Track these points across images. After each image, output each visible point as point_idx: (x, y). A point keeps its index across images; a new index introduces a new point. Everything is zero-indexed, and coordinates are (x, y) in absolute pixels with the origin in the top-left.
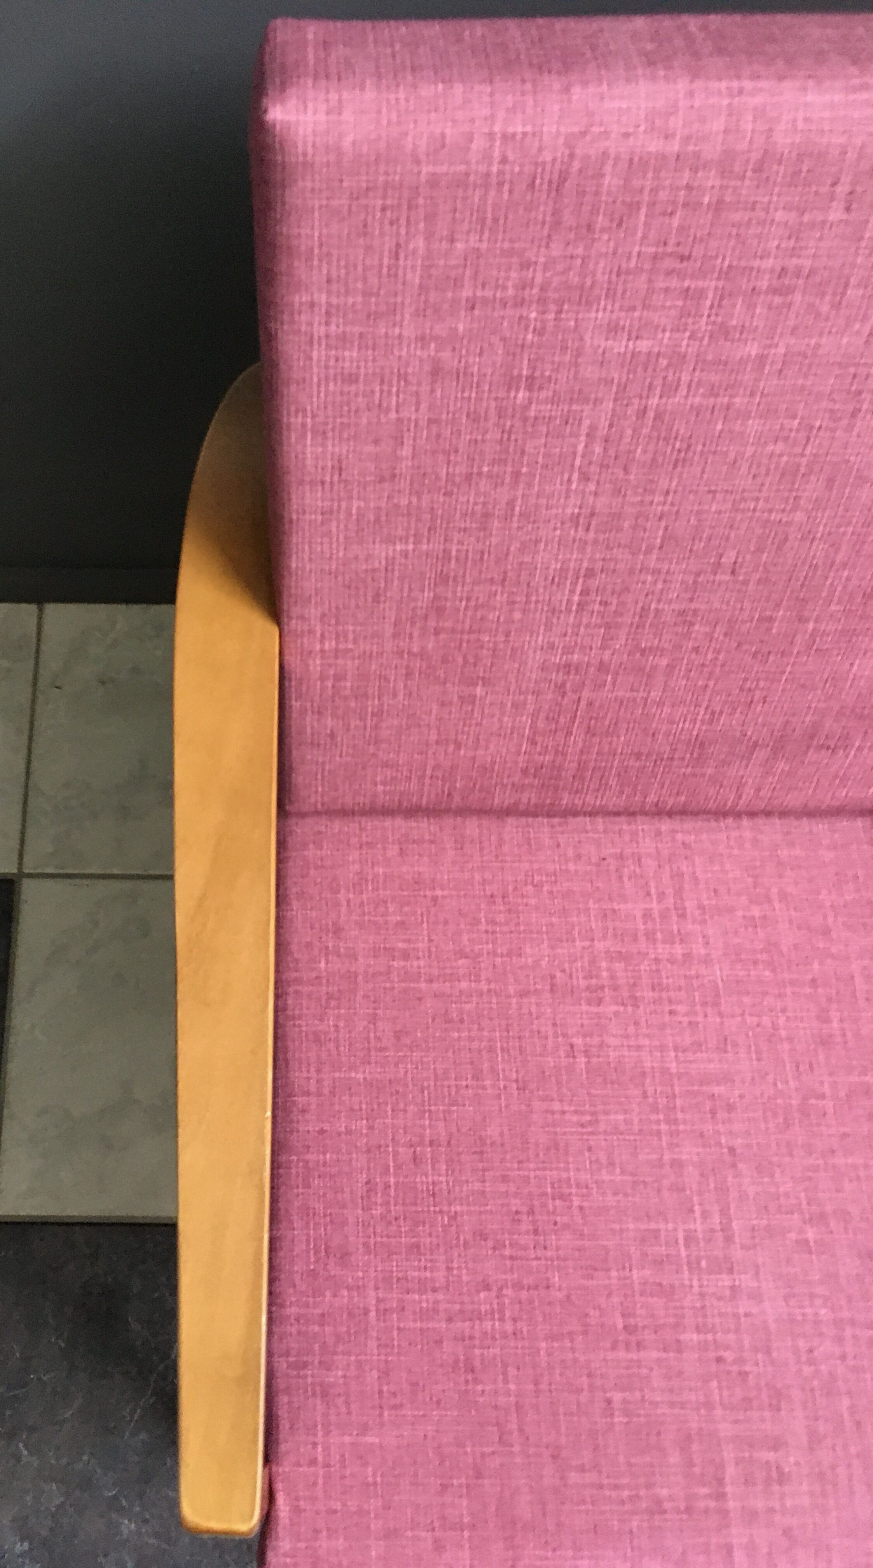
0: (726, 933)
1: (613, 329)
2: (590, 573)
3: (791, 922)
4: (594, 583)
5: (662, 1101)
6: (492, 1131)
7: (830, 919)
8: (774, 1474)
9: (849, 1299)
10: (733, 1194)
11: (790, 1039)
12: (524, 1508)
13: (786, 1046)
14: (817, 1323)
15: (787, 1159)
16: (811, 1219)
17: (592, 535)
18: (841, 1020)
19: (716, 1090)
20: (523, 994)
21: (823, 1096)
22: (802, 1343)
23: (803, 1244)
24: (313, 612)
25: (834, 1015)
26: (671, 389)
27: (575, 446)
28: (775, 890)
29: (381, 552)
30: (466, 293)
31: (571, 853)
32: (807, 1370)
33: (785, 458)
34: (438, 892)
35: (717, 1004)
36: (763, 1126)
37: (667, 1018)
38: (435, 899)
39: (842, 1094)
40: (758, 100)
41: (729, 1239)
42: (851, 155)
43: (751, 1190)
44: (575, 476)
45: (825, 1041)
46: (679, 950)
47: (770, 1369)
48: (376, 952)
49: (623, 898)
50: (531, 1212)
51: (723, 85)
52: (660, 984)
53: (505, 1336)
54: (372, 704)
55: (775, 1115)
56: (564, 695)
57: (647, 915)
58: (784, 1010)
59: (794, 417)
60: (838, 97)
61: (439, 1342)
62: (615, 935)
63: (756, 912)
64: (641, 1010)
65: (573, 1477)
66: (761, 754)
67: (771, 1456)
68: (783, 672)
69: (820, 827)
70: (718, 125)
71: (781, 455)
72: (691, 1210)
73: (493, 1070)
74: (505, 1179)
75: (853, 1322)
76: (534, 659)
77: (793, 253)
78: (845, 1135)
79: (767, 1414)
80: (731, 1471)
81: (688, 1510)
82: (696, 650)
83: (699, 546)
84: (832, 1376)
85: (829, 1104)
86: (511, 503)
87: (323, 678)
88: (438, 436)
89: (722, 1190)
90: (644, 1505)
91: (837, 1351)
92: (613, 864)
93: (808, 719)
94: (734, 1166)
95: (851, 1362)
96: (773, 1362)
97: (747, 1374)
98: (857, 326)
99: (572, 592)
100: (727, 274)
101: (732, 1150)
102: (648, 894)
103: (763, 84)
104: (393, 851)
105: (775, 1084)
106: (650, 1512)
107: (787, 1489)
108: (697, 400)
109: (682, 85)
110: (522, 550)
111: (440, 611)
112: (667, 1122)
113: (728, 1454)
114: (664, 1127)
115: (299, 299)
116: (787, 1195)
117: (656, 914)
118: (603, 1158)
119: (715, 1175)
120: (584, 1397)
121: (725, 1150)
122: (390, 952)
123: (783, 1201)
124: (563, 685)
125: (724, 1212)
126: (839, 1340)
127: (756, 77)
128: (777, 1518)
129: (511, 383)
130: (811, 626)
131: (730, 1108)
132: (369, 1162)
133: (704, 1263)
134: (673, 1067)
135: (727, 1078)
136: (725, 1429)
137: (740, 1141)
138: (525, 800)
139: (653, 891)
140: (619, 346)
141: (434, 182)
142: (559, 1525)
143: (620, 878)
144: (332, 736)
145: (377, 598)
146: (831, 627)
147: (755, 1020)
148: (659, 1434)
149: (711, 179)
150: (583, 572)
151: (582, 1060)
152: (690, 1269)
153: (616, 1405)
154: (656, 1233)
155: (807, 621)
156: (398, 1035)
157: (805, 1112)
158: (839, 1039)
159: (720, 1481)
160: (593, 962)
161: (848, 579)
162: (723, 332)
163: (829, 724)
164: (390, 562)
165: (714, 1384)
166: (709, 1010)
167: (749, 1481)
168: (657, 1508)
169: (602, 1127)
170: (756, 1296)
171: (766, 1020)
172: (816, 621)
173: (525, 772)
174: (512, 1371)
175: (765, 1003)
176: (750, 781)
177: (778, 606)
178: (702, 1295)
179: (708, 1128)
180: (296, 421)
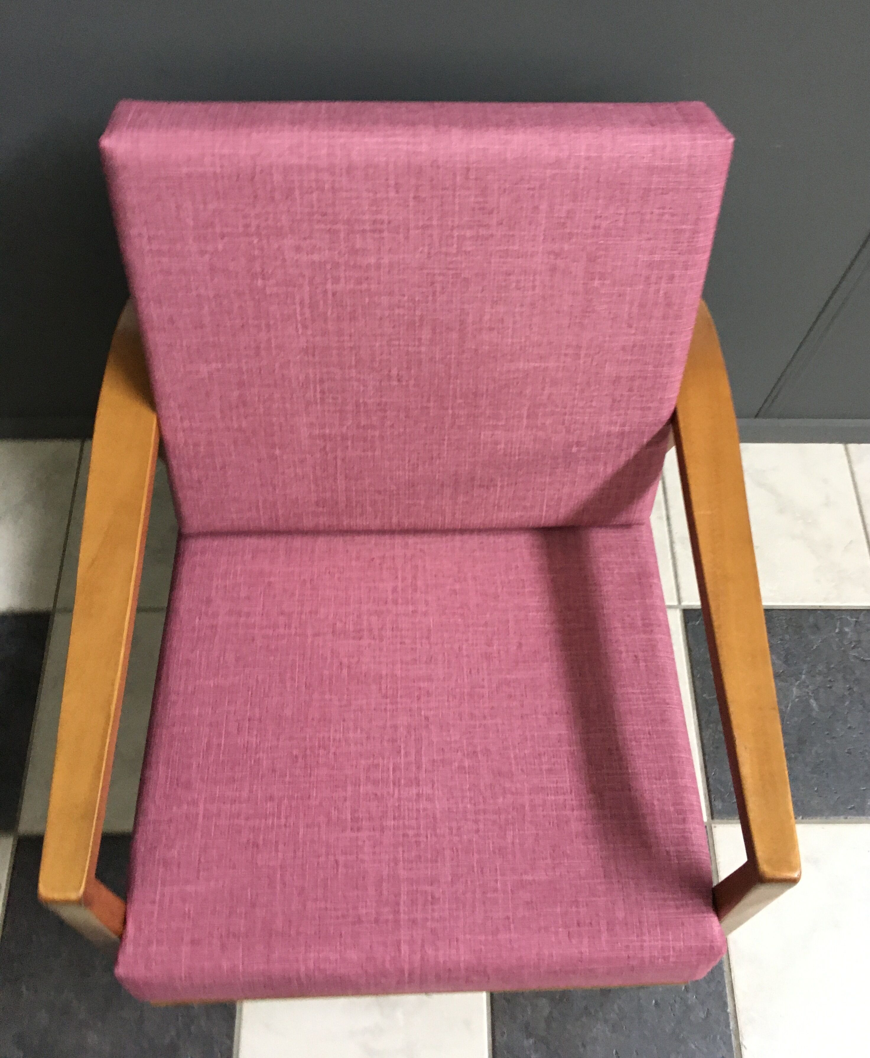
0: (439, 599)
1: (298, 249)
2: (322, 381)
3: (477, 591)
4: (326, 386)
5: (390, 692)
6: (288, 712)
7: (499, 590)
8: (430, 898)
9: (484, 799)
10: (425, 742)
11: (468, 656)
12: (279, 924)
13: (465, 659)
14: (465, 812)
15: (458, 722)
16: (468, 754)
17: (317, 359)
18: (499, 645)
19: (422, 685)
20: (316, 635)
21: (483, 687)
22: (454, 824)
23: (461, 768)
24: (172, 404)
25: (496, 642)
26: (336, 280)
27: (295, 309)
28: (470, 575)
29: (204, 369)
30: (218, 230)
31: (354, 555)
32: (456, 839)
33: (406, 317)
34: (272, 579)
35: (428, 638)
36: (446, 704)
37: (399, 646)
38: (270, 584)
39: (494, 685)
40: (342, 141)
41: (419, 767)
42: (391, 167)
43: (435, 740)
44: (299, 325)
45: (488, 657)
46: (411, 608)
47: (434, 839)
48: (230, 613)
49: (382, 580)
50: (305, 756)
51: (325, 133)
52: (397, 627)
53: (279, 826)
54: (218, 461)
55: (455, 697)
56: (326, 454)
57: (395, 590)
58: (467, 640)
59: (404, 295)
60: (381, 140)
61: (240, 832)
62: (374, 601)
63: (457, 587)
64: (384, 643)
65: (309, 904)
66: (448, 492)
67: (428, 888)
68: (444, 440)
69: (501, 540)
70: (324, 151)
71: (404, 315)
72: (399, 752)
73: (293, 679)
74: (291, 738)
75: (485, 812)
76: (305, 432)
77: (377, 212)
78: (493, 708)
79: (429, 865)
80: (403, 898)
81: (377, 921)
82: (392, 426)
83: (376, 365)
84: (470, 841)
85: (486, 691)
86: (269, 340)
87: (186, 443)
88: (221, 304)
89: (419, 740)
90: (350, 919)
91: (475, 827)
92: (378, 561)
93: (467, 468)
94: (427, 726)
95: (481, 833)
96: (436, 835)
97: (420, 842)
98: (421, 249)
99: (315, 391)
100: (348, 222)
101: (427, 718)
102: (397, 577)
103: (344, 133)
104: (248, 557)
105: (457, 681)
106: (354, 923)
107: (436, 907)
108: (352, 286)
109: (306, 133)
110: (281, 367)
111: (245, 404)
112: (392, 703)
113: (404, 888)
114: (389, 707)
115: (134, 232)
116: (456, 742)
117: (399, 589)
118: (351, 724)
119: (415, 731)
120: (322, 859)
121: (423, 719)
122: (239, 614)
123: (453, 745)
124: (325, 447)
125: (418, 752)
126: (476, 821)
127: (341, 130)
128: (429, 924)
129: (254, 276)
130: (450, 411)
131: (428, 694)
132: (210, 731)
133: (403, 781)
134: (399, 673)
135: (430, 679)
136: (403, 873)
137: (432, 712)
138: (321, 522)
139: (400, 576)
140: (304, 258)
141: (189, 176)
142: (298, 933)
143: (381, 569)
144: (199, 482)
145: (207, 394)
146: (462, 412)
147: (449, 646)
148: (364, 878)
149: (326, 177)
150: (318, 381)
151: (345, 671)
152: (394, 784)
153: (341, 863)
154: (377, 766)
155: (447, 409)
156: (237, 659)
157: (471, 695)
158: (496, 655)
159: (398, 904)
160: (359, 616)
161: (461, 384)
162: (354, 251)
163: (479, 472)
164: (210, 374)
165: (400, 849)
166: (424, 641)
167: (413, 902)
168: (359, 921)
169: (353, 707)
170: (430, 799)
171: (456, 646)
172: (452, 409)
173: (317, 504)
174: (281, 847)
175: (457, 636)
176: (447, 508)
177: (429, 401)
178: (399, 799)
179: (415, 706)
180: (143, 296)
